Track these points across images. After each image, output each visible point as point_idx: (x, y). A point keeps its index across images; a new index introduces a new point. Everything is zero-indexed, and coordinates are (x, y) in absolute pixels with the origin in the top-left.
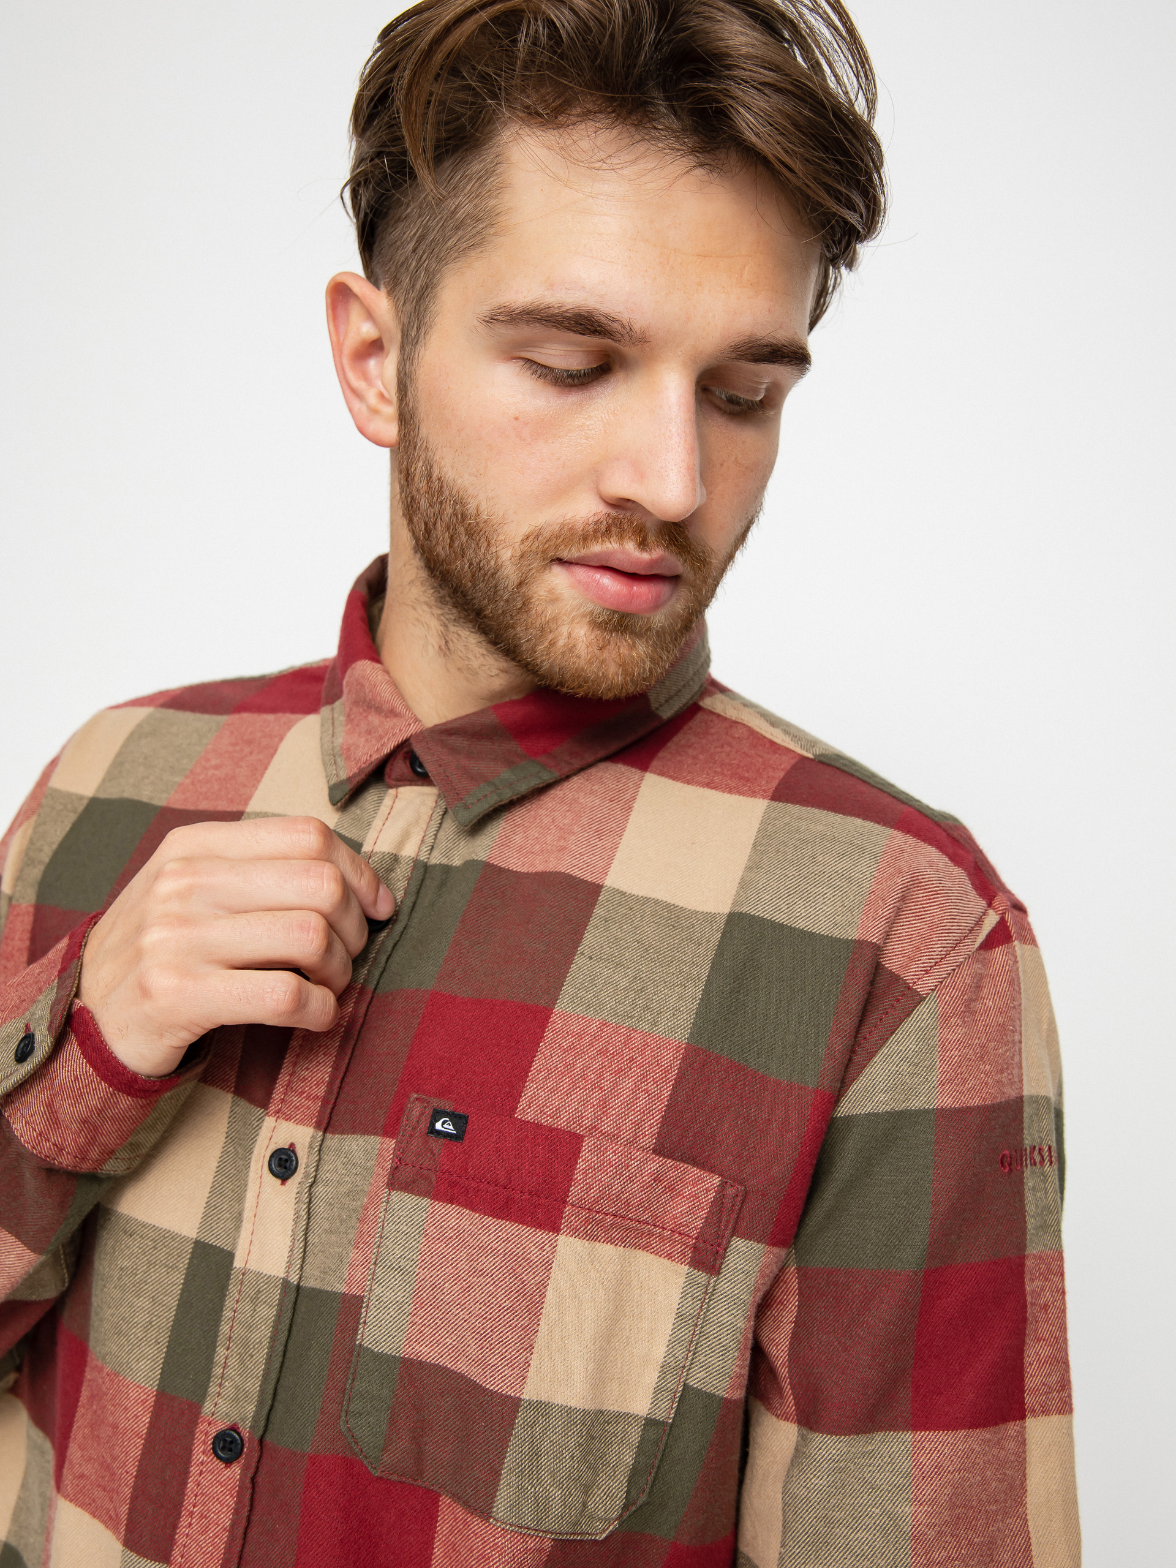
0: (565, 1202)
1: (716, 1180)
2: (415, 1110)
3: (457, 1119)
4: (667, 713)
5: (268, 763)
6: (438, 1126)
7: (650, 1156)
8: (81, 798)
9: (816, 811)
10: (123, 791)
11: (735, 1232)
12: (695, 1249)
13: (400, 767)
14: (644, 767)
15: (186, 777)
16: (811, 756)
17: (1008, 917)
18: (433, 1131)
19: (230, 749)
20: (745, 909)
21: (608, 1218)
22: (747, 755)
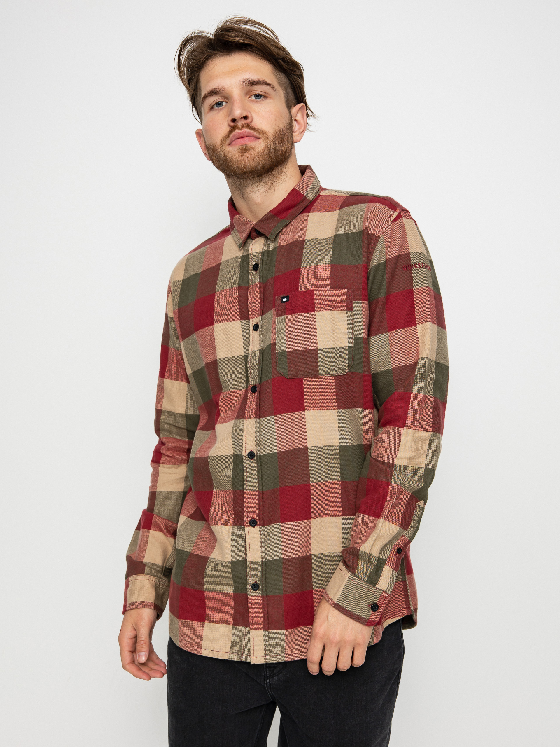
0: (314, 305)
1: (346, 290)
2: (278, 299)
3: (286, 297)
4: (311, 198)
5: (223, 250)
6: (283, 300)
7: (330, 289)
8: (180, 281)
9: (349, 207)
10: (191, 274)
11: (354, 300)
12: (346, 306)
14: (309, 212)
15: (204, 263)
16: (349, 195)
17: (401, 213)
18: (282, 302)
19: (211, 251)
20: (338, 233)
21: (325, 305)
22: (334, 202)
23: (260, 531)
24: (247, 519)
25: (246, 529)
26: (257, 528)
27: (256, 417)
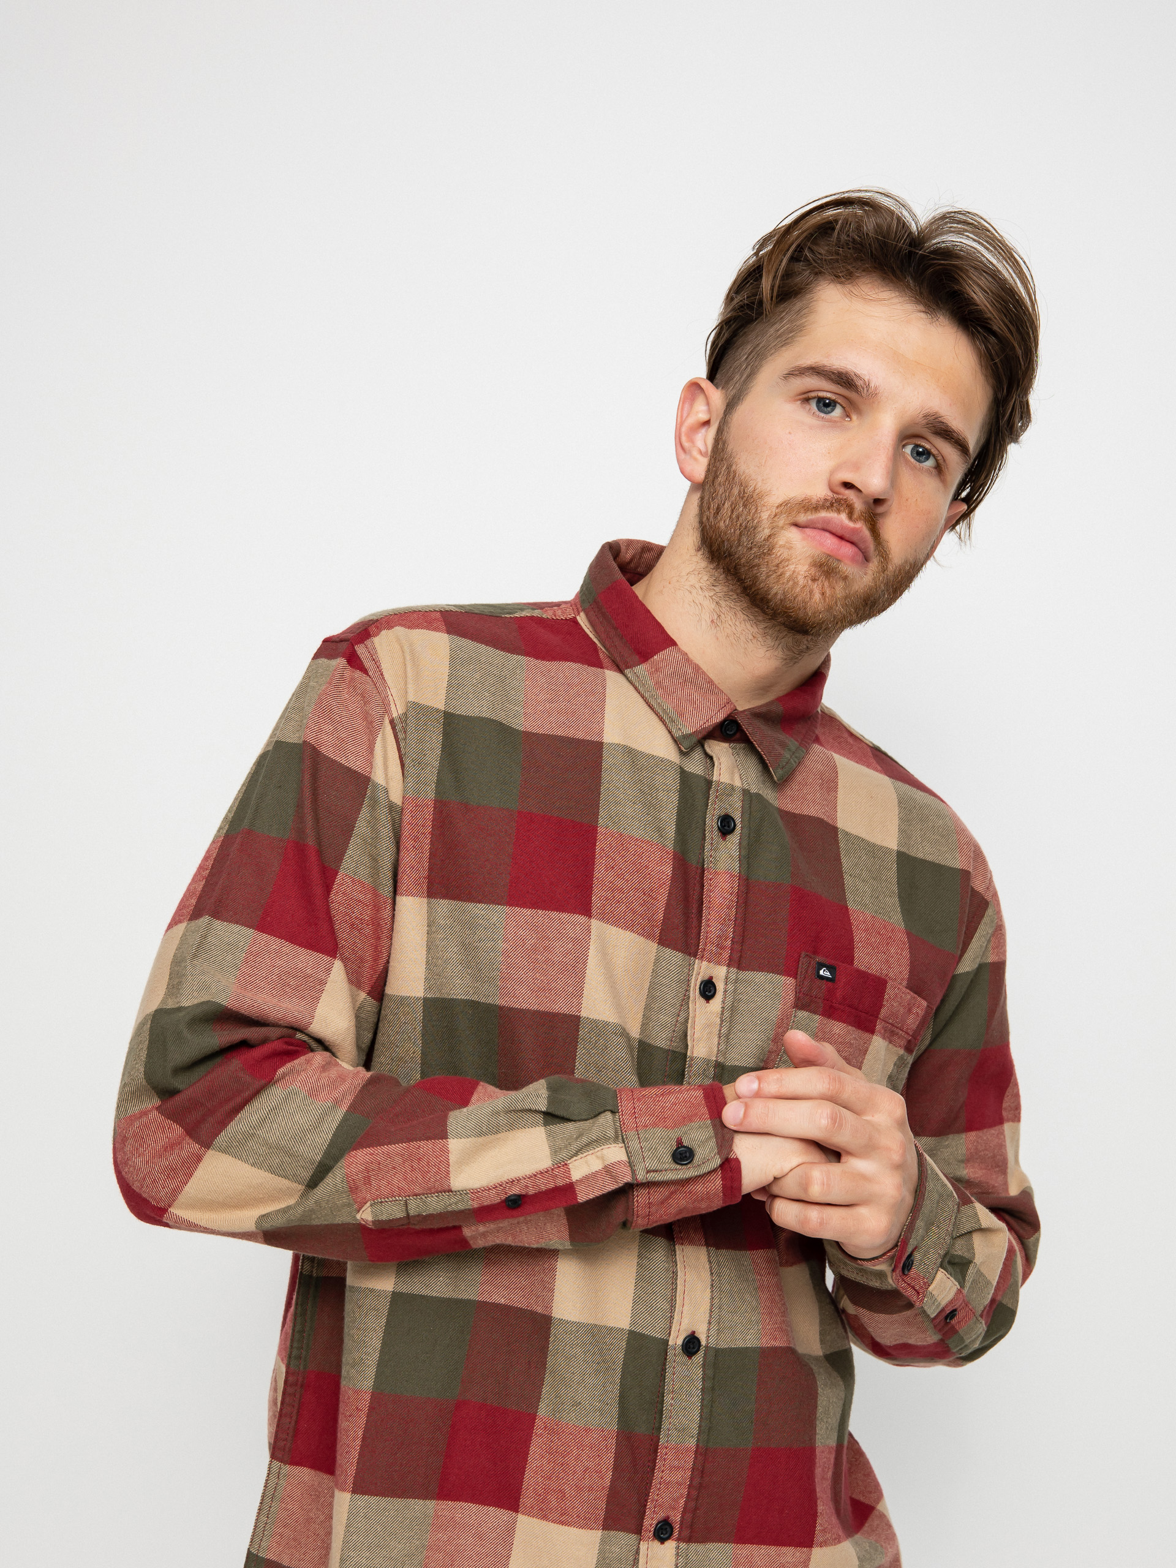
0: (878, 1018)
1: (926, 1004)
3: (830, 968)
6: (821, 973)
7: (908, 991)
8: (437, 710)
12: (909, 1041)
15: (526, 707)
18: (817, 976)
19: (552, 686)
21: (889, 1026)
23: (677, 1555)
24: (650, 1522)
25: (643, 1546)
26: (671, 1545)
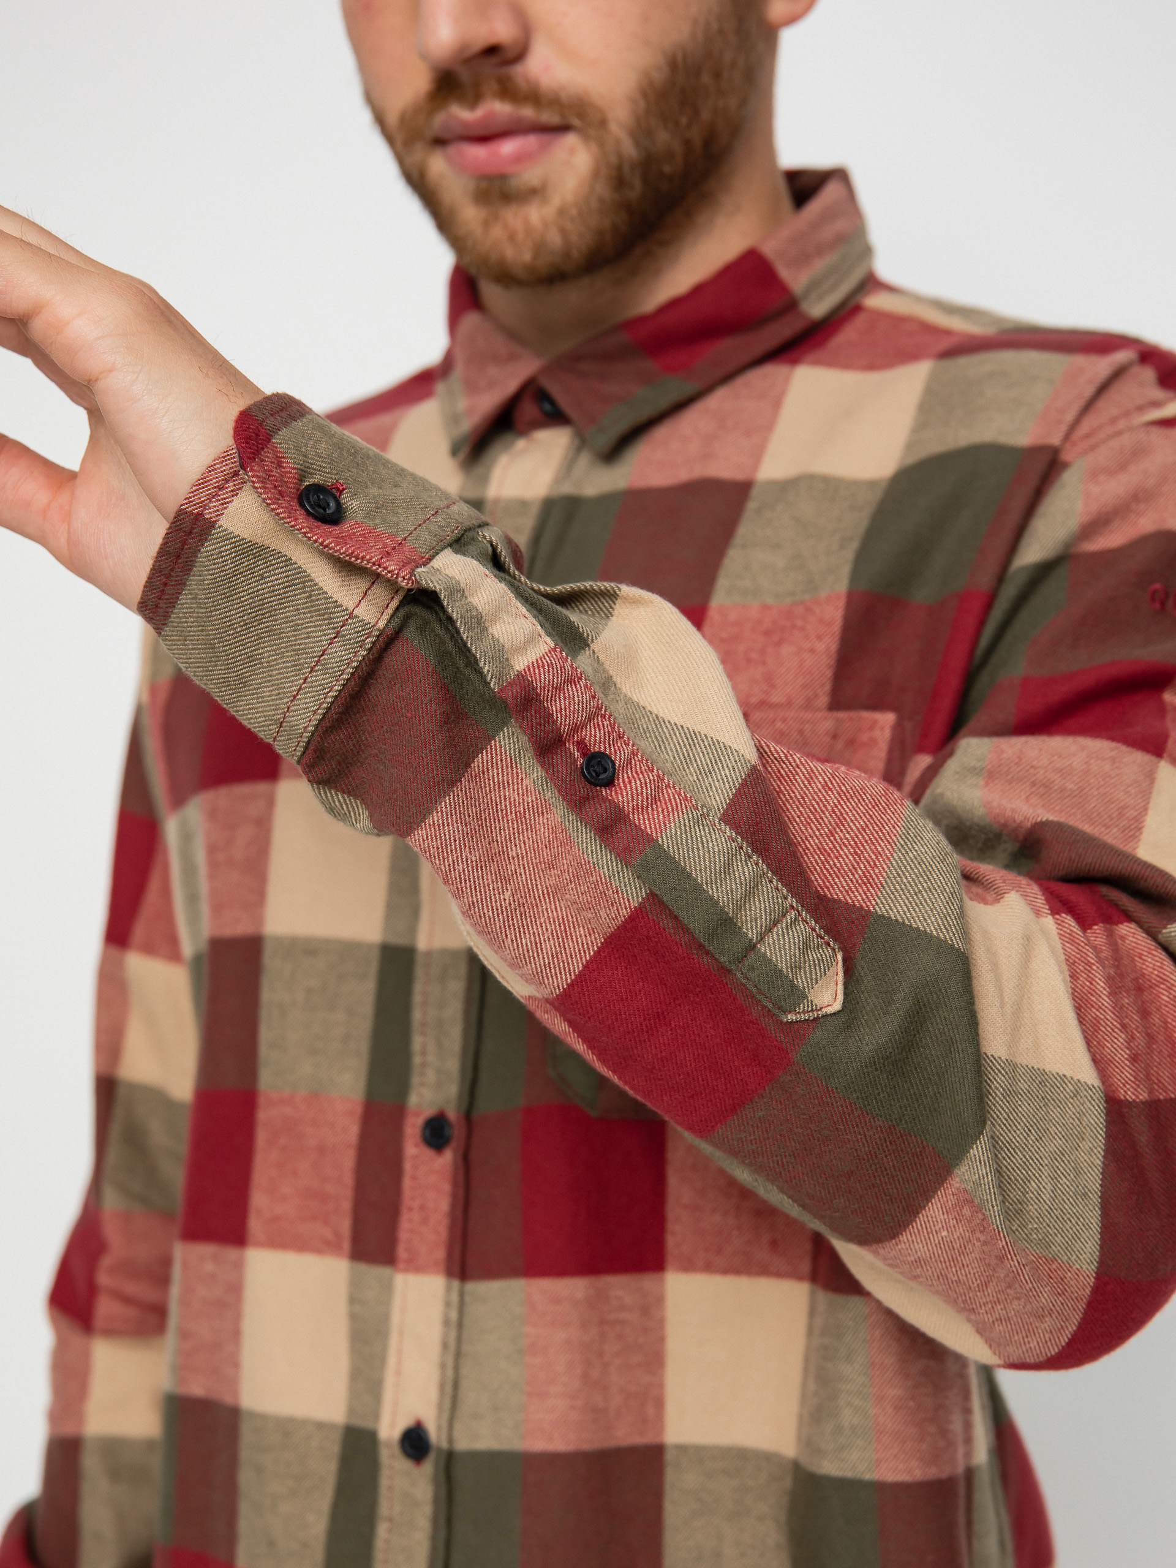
1: (893, 716)
7: (825, 714)
13: (529, 409)
14: (794, 361)
27: (450, 1273)
